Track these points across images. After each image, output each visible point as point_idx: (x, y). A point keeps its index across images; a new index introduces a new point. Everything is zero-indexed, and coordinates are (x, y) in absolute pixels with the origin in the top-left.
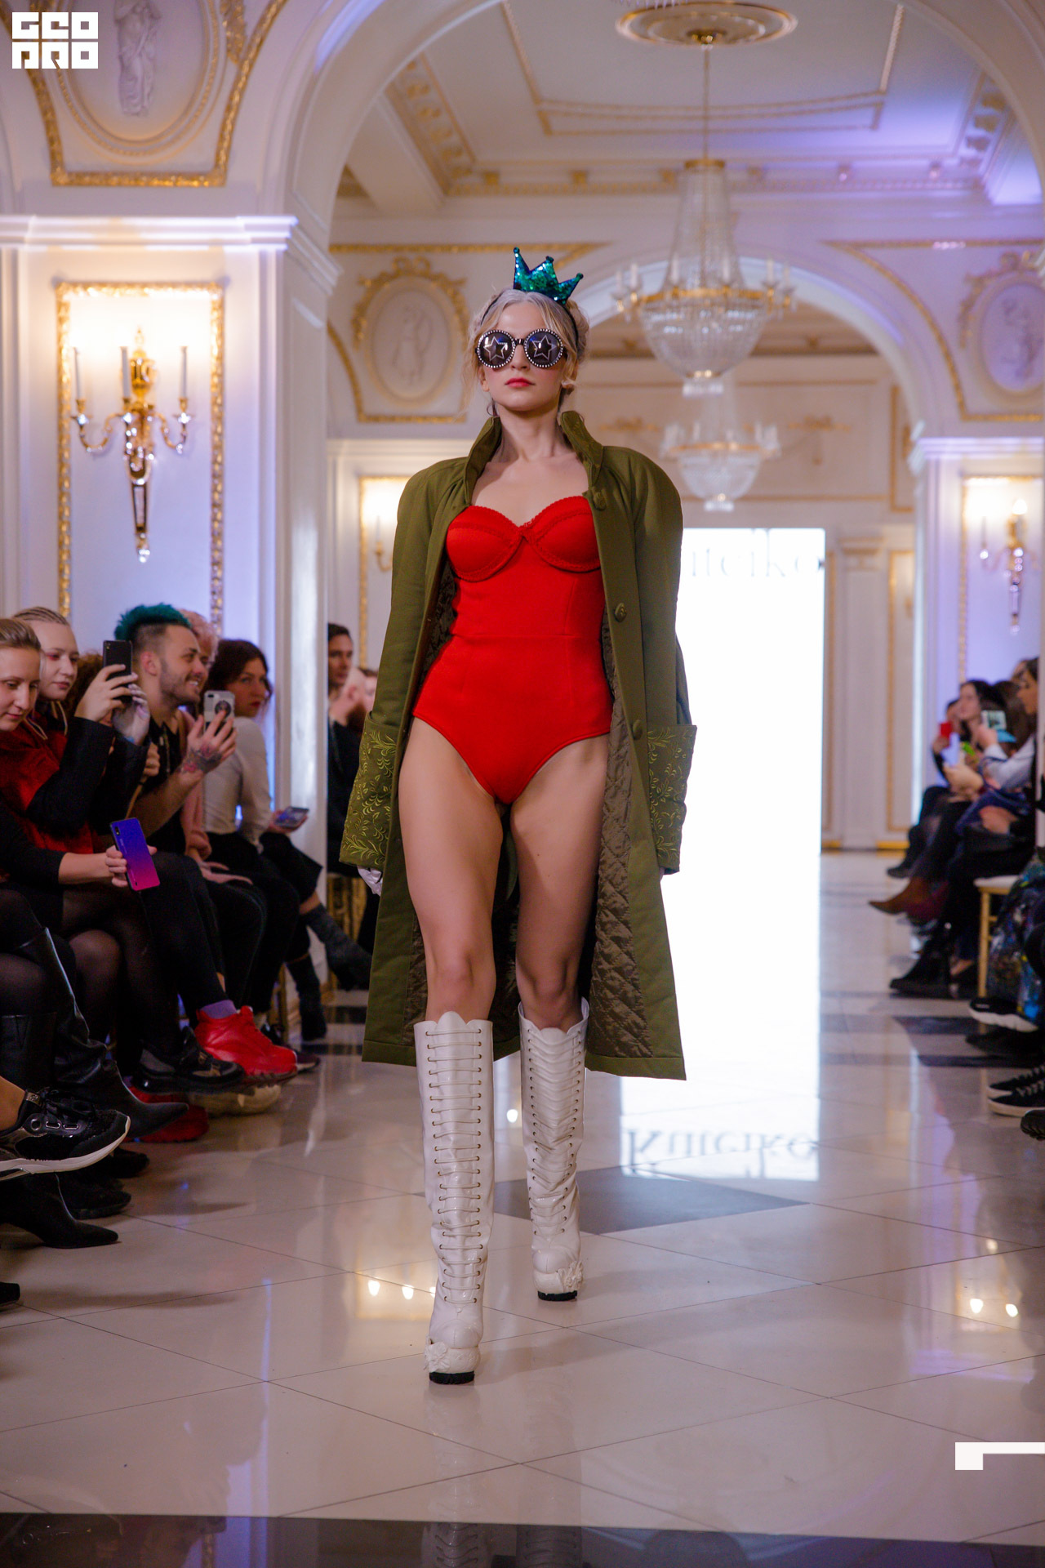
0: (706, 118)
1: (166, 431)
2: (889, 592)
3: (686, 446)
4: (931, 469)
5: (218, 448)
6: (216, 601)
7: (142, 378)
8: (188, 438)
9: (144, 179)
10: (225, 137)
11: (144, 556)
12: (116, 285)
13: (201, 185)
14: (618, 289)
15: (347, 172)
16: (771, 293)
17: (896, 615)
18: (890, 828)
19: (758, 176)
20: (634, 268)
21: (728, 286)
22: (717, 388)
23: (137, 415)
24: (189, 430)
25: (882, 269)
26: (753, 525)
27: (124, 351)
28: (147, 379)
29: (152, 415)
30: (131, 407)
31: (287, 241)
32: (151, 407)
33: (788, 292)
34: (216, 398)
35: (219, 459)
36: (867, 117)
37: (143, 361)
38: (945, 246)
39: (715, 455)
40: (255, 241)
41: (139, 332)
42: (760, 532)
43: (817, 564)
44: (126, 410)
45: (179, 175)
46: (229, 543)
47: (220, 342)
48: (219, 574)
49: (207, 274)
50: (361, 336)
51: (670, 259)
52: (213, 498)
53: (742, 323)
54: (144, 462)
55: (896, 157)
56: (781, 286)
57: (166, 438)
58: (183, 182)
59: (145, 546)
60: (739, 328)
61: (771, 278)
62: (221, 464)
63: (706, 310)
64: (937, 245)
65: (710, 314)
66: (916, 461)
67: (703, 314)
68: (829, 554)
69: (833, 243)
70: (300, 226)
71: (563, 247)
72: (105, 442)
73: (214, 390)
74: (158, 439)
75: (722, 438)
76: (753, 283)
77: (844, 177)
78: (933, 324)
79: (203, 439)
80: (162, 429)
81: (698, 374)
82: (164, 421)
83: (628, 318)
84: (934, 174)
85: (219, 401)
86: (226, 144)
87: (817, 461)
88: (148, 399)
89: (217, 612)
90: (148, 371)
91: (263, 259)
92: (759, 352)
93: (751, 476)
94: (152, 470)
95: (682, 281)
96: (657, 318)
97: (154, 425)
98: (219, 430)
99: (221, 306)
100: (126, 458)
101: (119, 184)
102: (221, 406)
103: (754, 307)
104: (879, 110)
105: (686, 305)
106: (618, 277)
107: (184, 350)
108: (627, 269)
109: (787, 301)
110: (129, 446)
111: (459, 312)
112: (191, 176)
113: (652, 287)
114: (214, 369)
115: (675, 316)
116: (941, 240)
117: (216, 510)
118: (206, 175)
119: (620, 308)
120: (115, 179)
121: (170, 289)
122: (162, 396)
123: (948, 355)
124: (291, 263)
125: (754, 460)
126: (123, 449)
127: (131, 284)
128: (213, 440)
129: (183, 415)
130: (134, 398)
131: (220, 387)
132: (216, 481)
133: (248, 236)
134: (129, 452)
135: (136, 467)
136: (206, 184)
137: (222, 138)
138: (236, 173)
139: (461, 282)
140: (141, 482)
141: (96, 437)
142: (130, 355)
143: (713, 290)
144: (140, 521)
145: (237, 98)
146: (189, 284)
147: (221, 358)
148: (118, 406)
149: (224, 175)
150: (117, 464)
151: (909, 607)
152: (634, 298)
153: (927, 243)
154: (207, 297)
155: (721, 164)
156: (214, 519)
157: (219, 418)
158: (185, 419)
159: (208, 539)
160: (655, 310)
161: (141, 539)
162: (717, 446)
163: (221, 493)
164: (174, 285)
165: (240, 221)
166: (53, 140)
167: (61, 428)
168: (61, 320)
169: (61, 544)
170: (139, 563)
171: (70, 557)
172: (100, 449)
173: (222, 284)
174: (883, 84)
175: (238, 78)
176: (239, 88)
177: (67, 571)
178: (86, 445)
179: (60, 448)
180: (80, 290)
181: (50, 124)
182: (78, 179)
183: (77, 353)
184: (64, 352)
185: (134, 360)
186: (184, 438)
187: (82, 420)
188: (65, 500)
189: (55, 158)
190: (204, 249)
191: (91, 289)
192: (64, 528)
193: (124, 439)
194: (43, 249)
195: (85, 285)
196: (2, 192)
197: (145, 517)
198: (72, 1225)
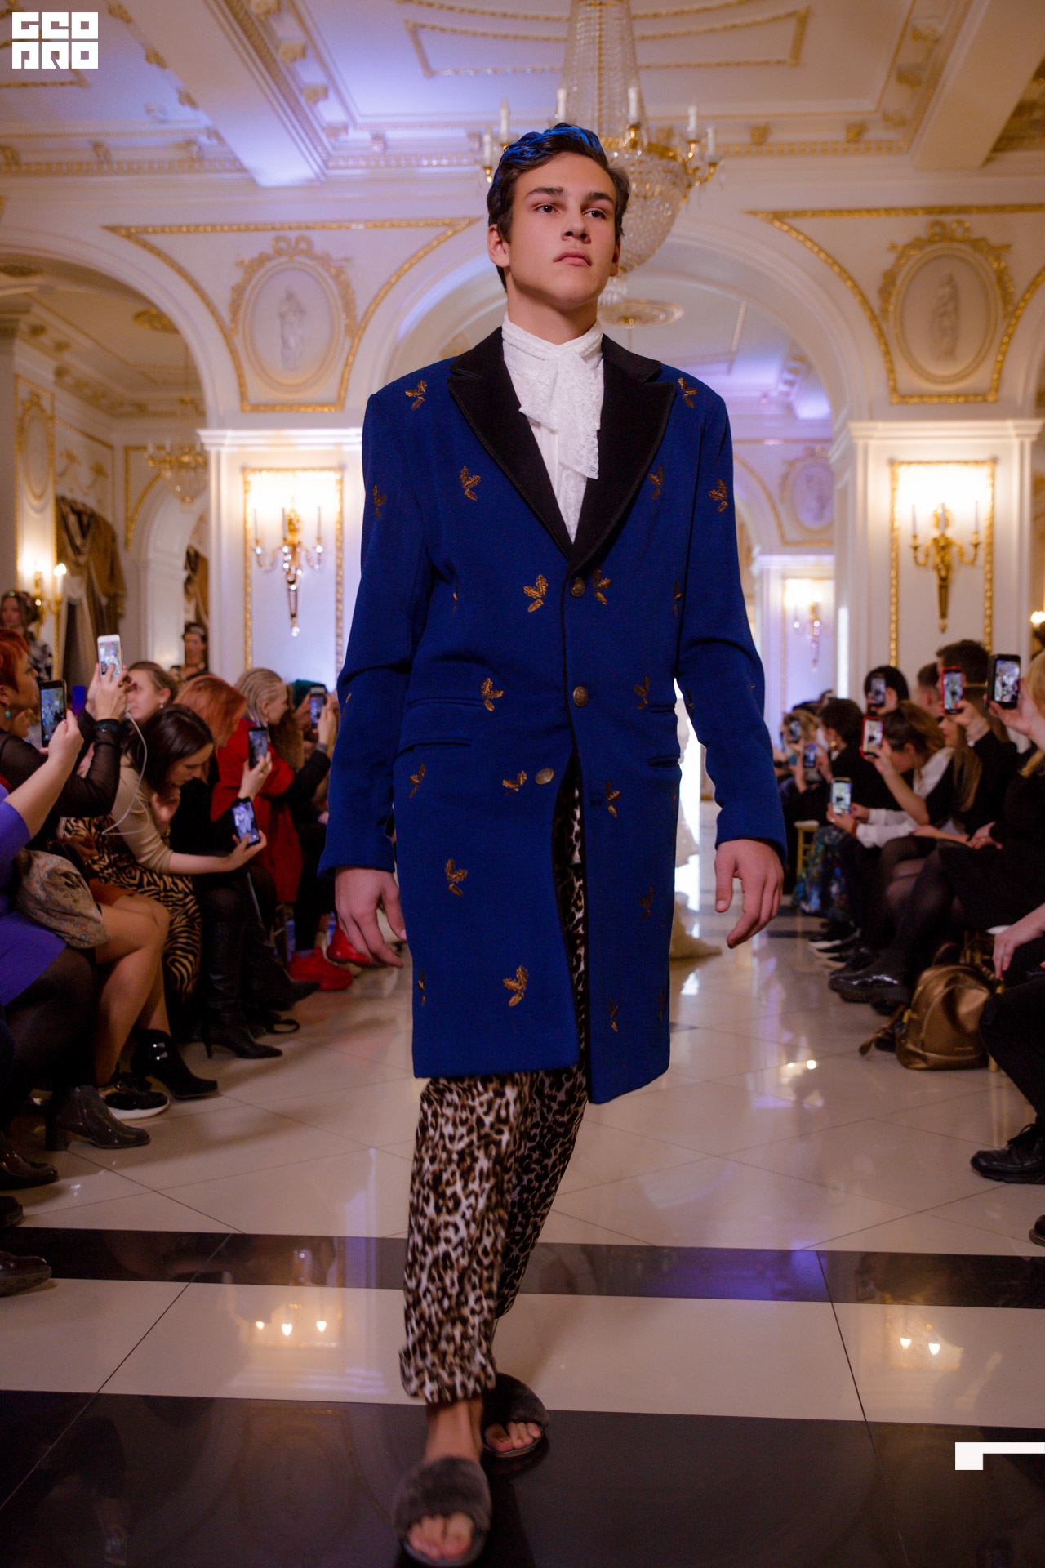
1: (308, 557)
4: (764, 574)
5: (339, 566)
7: (294, 525)
8: (322, 561)
9: (296, 407)
10: (344, 382)
11: (295, 632)
12: (278, 470)
13: (329, 410)
23: (291, 548)
24: (322, 556)
27: (283, 510)
28: (297, 526)
29: (300, 547)
30: (287, 543)
32: (299, 543)
35: (341, 573)
36: (724, 367)
37: (295, 516)
38: (771, 443)
41: (293, 498)
44: (284, 545)
45: (317, 404)
47: (341, 503)
49: (333, 463)
52: (336, 597)
54: (295, 576)
57: (308, 560)
58: (319, 409)
59: (296, 626)
62: (342, 577)
64: (767, 442)
66: (755, 569)
72: (273, 564)
73: (337, 532)
74: (303, 562)
78: (765, 488)
79: (330, 562)
80: (306, 556)
82: (307, 551)
84: (764, 401)
85: (340, 538)
86: (344, 386)
88: (298, 538)
94: (300, 581)
97: (301, 553)
98: (341, 555)
99: (341, 482)
100: (285, 574)
101: (281, 410)
102: (342, 542)
104: (731, 363)
107: (319, 508)
110: (286, 566)
112: (323, 405)
114: (337, 520)
116: (769, 438)
117: (338, 604)
118: (333, 404)
120: (278, 408)
121: (311, 474)
122: (306, 536)
123: (774, 507)
126: (282, 569)
127: (287, 470)
128: (336, 563)
129: (319, 547)
130: (289, 537)
131: (341, 530)
132: (339, 587)
134: (287, 570)
135: (291, 579)
136: (333, 409)
137: (342, 382)
138: (351, 402)
140: (293, 587)
141: (267, 561)
142: (287, 512)
144: (293, 612)
145: (351, 359)
146: (322, 469)
147: (341, 513)
148: (279, 542)
149: (343, 405)
150: (280, 579)
153: (760, 441)
154: (333, 476)
156: (337, 609)
157: (340, 549)
158: (319, 549)
159: (334, 622)
161: (294, 622)
163: (342, 594)
164: (314, 469)
165: (353, 431)
166: (242, 385)
167: (246, 558)
168: (246, 492)
169: (246, 625)
170: (291, 636)
171: (251, 633)
172: (269, 568)
173: (341, 468)
174: (734, 348)
175: (352, 347)
176: (353, 353)
177: (250, 642)
178: (260, 565)
179: (246, 568)
180: (258, 474)
181: (240, 376)
182: (257, 408)
183: (255, 511)
184: (249, 511)
185: (289, 516)
186: (319, 561)
187: (259, 551)
188: (248, 599)
189: (243, 396)
190: (331, 448)
191: (264, 473)
192: (248, 616)
193: (281, 561)
194: (235, 450)
195: (260, 470)
196: (212, 414)
197: (296, 609)
198: (255, 1046)
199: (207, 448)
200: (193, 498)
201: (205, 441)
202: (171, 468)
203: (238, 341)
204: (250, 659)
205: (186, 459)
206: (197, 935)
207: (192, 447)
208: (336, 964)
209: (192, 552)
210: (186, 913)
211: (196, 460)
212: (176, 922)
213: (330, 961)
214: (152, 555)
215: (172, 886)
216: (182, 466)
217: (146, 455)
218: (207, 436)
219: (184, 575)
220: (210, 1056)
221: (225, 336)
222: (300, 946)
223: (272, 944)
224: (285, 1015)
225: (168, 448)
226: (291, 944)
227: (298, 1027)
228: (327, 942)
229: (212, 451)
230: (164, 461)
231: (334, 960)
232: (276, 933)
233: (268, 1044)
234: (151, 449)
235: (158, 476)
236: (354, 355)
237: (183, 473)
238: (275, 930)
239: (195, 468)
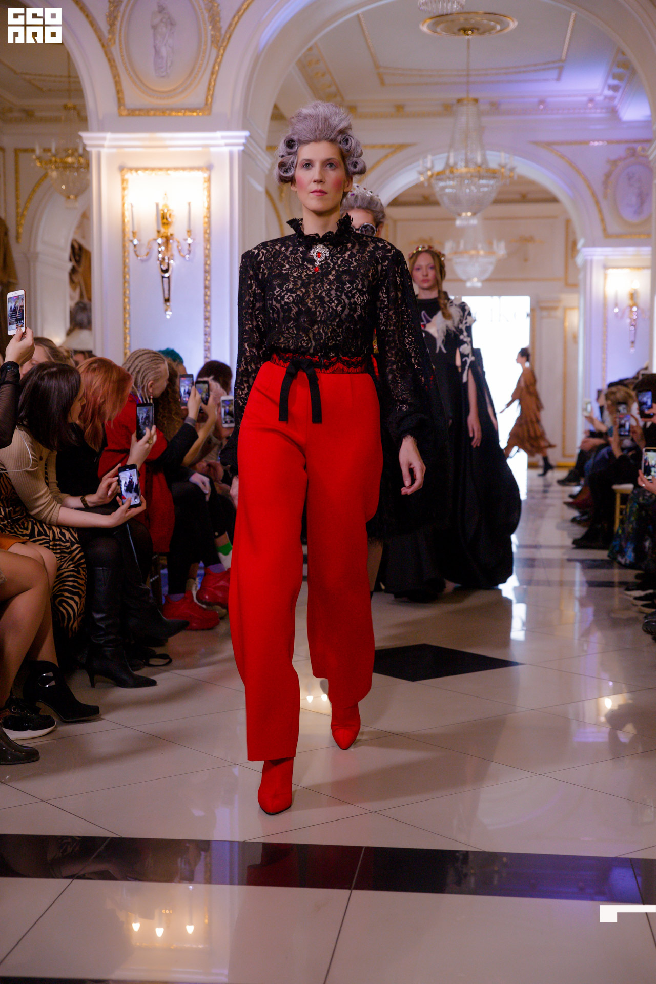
0: (468, 75)
1: (180, 247)
2: (564, 330)
3: (456, 252)
4: (587, 264)
5: (207, 256)
6: (207, 339)
7: (167, 219)
8: (192, 251)
9: (168, 112)
11: (169, 315)
12: (153, 169)
13: (198, 115)
14: (420, 168)
15: (276, 107)
16: (503, 170)
17: (568, 342)
18: (564, 455)
19: (495, 107)
20: (430, 157)
21: (480, 166)
22: (474, 222)
23: (164, 239)
24: (192, 247)
25: (562, 156)
26: (492, 294)
27: (157, 205)
28: (169, 220)
29: (173, 239)
30: (161, 235)
31: (244, 144)
32: (172, 235)
33: (512, 169)
34: (206, 230)
35: (208, 262)
36: (554, 74)
37: (168, 210)
38: (596, 143)
39: (472, 257)
40: (227, 145)
41: (165, 194)
42: (496, 298)
43: (526, 315)
44: (159, 237)
45: (187, 109)
46: (214, 307)
47: (208, 199)
48: (208, 324)
49: (201, 163)
50: (283, 195)
51: (449, 152)
52: (205, 284)
53: (487, 186)
54: (168, 264)
55: (569, 96)
56: (508, 166)
57: (180, 251)
58: (188, 114)
59: (169, 309)
60: (486, 189)
61: (503, 162)
62: (209, 265)
63: (468, 179)
64: (592, 143)
65: (470, 181)
66: (579, 260)
67: (466, 182)
68: (532, 309)
69: (536, 143)
70: (250, 136)
71: (391, 146)
72: (148, 254)
73: (206, 225)
74: (175, 252)
75: (475, 248)
76: (493, 165)
77: (542, 107)
78: (590, 186)
79: (200, 252)
80: (178, 247)
81: (464, 214)
82: (178, 242)
83: (426, 184)
84: (590, 105)
85: (208, 231)
86: (211, 92)
87: (526, 260)
88: (170, 231)
89: (208, 345)
90: (170, 215)
91: (231, 154)
92: (497, 202)
93: (490, 269)
94: (173, 269)
95: (455, 164)
96: (442, 184)
97: (173, 244)
98: (208, 247)
99: (209, 180)
100: (158, 263)
101: (154, 115)
102: (209, 234)
103: (494, 178)
104: (561, 70)
105: (457, 177)
106: (421, 162)
107: (189, 204)
108: (426, 157)
109: (512, 174)
110: (160, 256)
112: (192, 110)
113: (439, 167)
114: (205, 214)
115: (451, 183)
116: (594, 141)
117: (207, 290)
118: (201, 109)
119: (422, 179)
120: (152, 113)
121: (182, 171)
122: (178, 229)
123: (597, 203)
124: (246, 156)
125: (493, 259)
126: (156, 258)
127: (161, 169)
128: (205, 253)
129: (189, 239)
130: (163, 230)
131: (209, 224)
132: (207, 274)
133: (223, 142)
134: (161, 259)
135: (164, 267)
136: (201, 114)
137: (209, 89)
138: (217, 108)
140: (167, 275)
141: (143, 251)
142: (161, 207)
143: (472, 169)
144: (166, 296)
145: (217, 68)
146: (192, 168)
147: (209, 208)
148: (155, 234)
149: (210, 109)
150: (154, 267)
151: (575, 338)
152: (429, 173)
153: (586, 142)
154: (201, 175)
155: (476, 101)
156: (206, 295)
157: (208, 241)
158: (190, 241)
159: (203, 306)
160: (441, 180)
161: (167, 306)
162: (473, 252)
163: (209, 281)
164: (184, 169)
165: (219, 134)
166: (119, 92)
167: (124, 246)
168: (124, 189)
169: (125, 309)
170: (166, 318)
171: (129, 316)
172: (145, 257)
173: (209, 168)
174: (563, 56)
175: (217, 56)
176: (218, 62)
177: (128, 323)
178: (137, 256)
179: (124, 257)
180: (134, 172)
181: (117, 83)
182: (133, 112)
183: (132, 206)
184: (125, 206)
185: (163, 210)
186: (190, 251)
187: (136, 242)
188: (126, 285)
189: (120, 101)
190: (200, 149)
191: (140, 172)
192: (126, 300)
193: (157, 252)
194: (114, 150)
195: (137, 169)
196: (92, 120)
197: (169, 294)
198: (132, 676)
199: (88, 149)
200: (76, 196)
201: (86, 142)
202: (57, 168)
203: (116, 52)
204: (128, 339)
205: (70, 160)
206: (82, 579)
207: (76, 150)
208: (204, 606)
209: (76, 246)
210: (72, 559)
211: (79, 161)
212: (63, 568)
213: (200, 604)
214: (40, 247)
215: (60, 536)
216: (66, 166)
217: (34, 157)
218: (89, 138)
219: (69, 266)
220: (93, 685)
221: (103, 45)
222: (172, 591)
223: (148, 587)
224: (159, 651)
225: (54, 150)
226: (165, 590)
227: (171, 661)
228: (196, 589)
229: (94, 151)
230: (50, 162)
231: (203, 603)
232: (151, 580)
233: (144, 675)
234: (38, 151)
235: (45, 175)
236: (220, 64)
237: (68, 173)
238: (151, 577)
239: (78, 169)
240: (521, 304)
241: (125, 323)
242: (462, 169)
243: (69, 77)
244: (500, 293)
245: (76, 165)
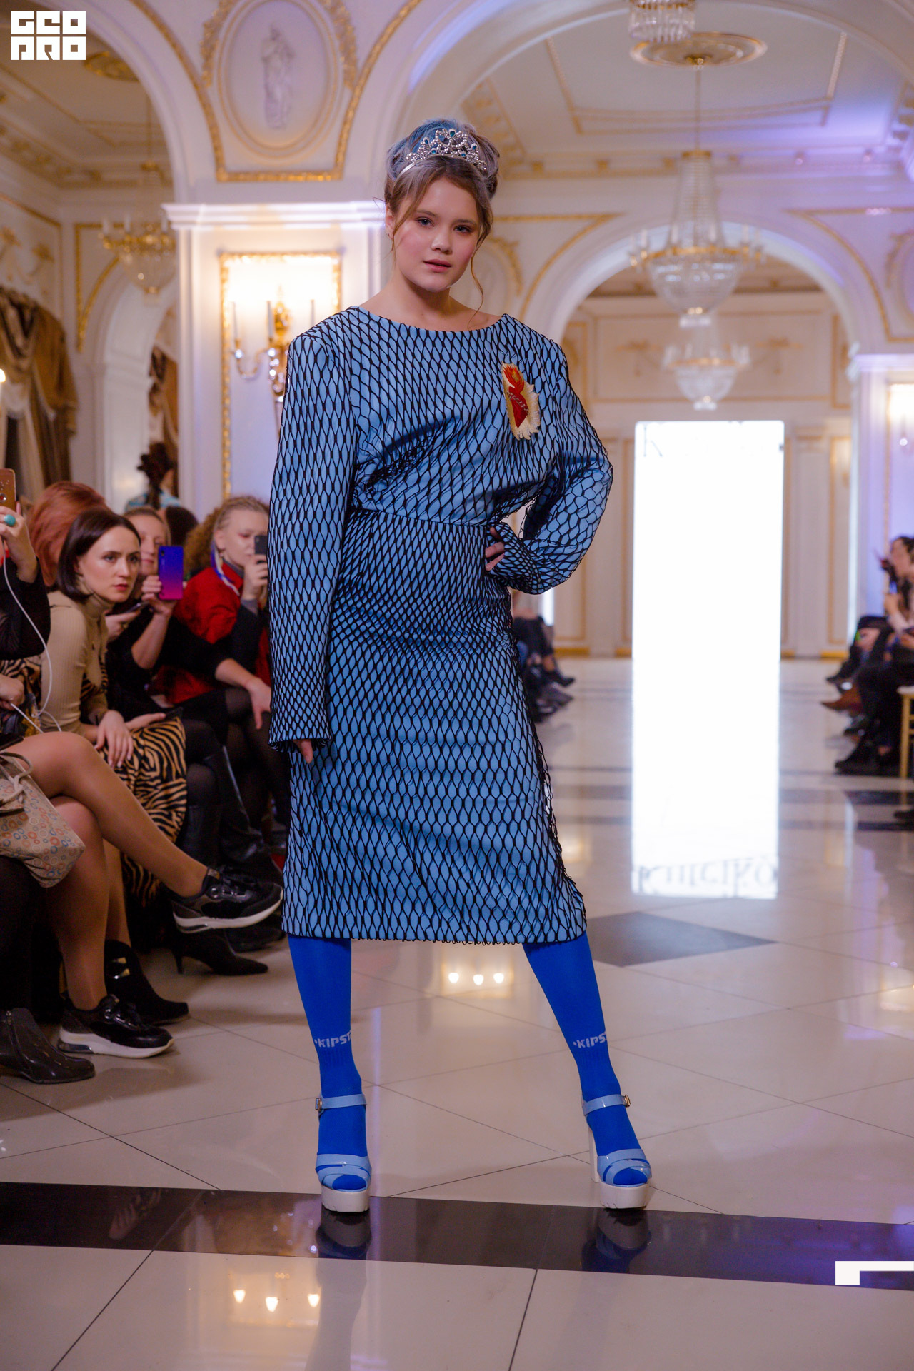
0: (698, 119)
2: (830, 468)
3: (681, 361)
4: (863, 377)
7: (282, 322)
9: (283, 175)
10: (342, 144)
12: (263, 254)
13: (325, 179)
14: (631, 248)
16: (746, 250)
17: (836, 485)
18: (831, 641)
19: (735, 162)
20: (644, 233)
21: (714, 245)
22: (706, 321)
23: (278, 350)
25: (828, 229)
26: (730, 419)
27: (269, 304)
28: (286, 324)
30: (274, 344)
33: (759, 249)
36: (817, 116)
37: (283, 311)
38: (876, 211)
39: (702, 367)
40: (365, 220)
41: (281, 289)
42: (735, 424)
43: (778, 447)
44: (270, 346)
45: (310, 172)
47: (338, 295)
49: (329, 245)
51: (671, 225)
53: (723, 272)
55: (837, 146)
56: (753, 245)
58: (311, 177)
60: (720, 277)
61: (746, 238)
63: (697, 263)
64: (870, 211)
65: (700, 265)
66: (851, 371)
67: (695, 266)
68: (787, 439)
69: (792, 211)
71: (591, 216)
72: (255, 371)
75: (707, 355)
76: (732, 243)
77: (800, 161)
78: (866, 270)
81: (691, 311)
83: (640, 269)
84: (867, 159)
87: (778, 371)
91: (370, 233)
92: (739, 291)
93: (728, 384)
95: (680, 242)
96: (661, 270)
99: (339, 269)
100: (270, 383)
101: (265, 180)
103: (733, 260)
104: (826, 111)
105: (683, 260)
106: (632, 239)
107: (313, 302)
108: (638, 232)
109: (759, 256)
110: (273, 373)
111: (514, 265)
112: (317, 173)
113: (658, 244)
115: (674, 268)
116: (873, 207)
118: (328, 171)
119: (634, 262)
120: (262, 177)
121: (303, 256)
123: (877, 293)
125: (732, 371)
126: (269, 376)
127: (273, 254)
130: (276, 337)
133: (360, 216)
134: (274, 378)
135: (279, 388)
136: (329, 178)
137: (340, 144)
138: (351, 169)
139: (515, 244)
141: (250, 367)
142: (273, 306)
143: (703, 249)
145: (351, 114)
146: (316, 253)
148: (264, 343)
149: (342, 171)
150: (265, 387)
151: (846, 479)
152: (644, 255)
153: (862, 210)
154: (330, 262)
155: (708, 154)
160: (661, 264)
162: (704, 361)
164: (305, 253)
165: (354, 205)
166: (217, 148)
167: (223, 361)
168: (223, 281)
169: (224, 445)
171: (230, 455)
172: (251, 375)
173: (340, 252)
174: (831, 91)
175: (352, 100)
176: (353, 107)
177: (228, 465)
178: (241, 372)
179: (223, 376)
180: (237, 260)
181: (215, 137)
182: (235, 176)
183: (234, 305)
184: (226, 304)
185: (276, 310)
187: (239, 354)
188: (226, 413)
189: (219, 162)
190: (327, 226)
191: (245, 258)
192: (226, 434)
193: (267, 367)
194: (209, 229)
195: (241, 254)
196: (180, 185)
198: (236, 961)
199: (175, 227)
200: (158, 289)
201: (173, 218)
202: (132, 251)
203: (212, 92)
204: (228, 487)
205: (149, 240)
207: (157, 225)
209: (158, 356)
211: (162, 241)
214: (109, 358)
216: (145, 248)
217: (100, 236)
218: (175, 212)
219: (148, 383)
220: (180, 971)
221: (196, 86)
225: (127, 226)
229: (182, 230)
230: (123, 242)
233: (252, 960)
234: (107, 228)
235: (116, 261)
236: (355, 110)
237: (146, 256)
239: (161, 252)
240: (771, 433)
241: (224, 466)
242: (689, 249)
243: (149, 125)
244: (741, 417)
245: (158, 246)
